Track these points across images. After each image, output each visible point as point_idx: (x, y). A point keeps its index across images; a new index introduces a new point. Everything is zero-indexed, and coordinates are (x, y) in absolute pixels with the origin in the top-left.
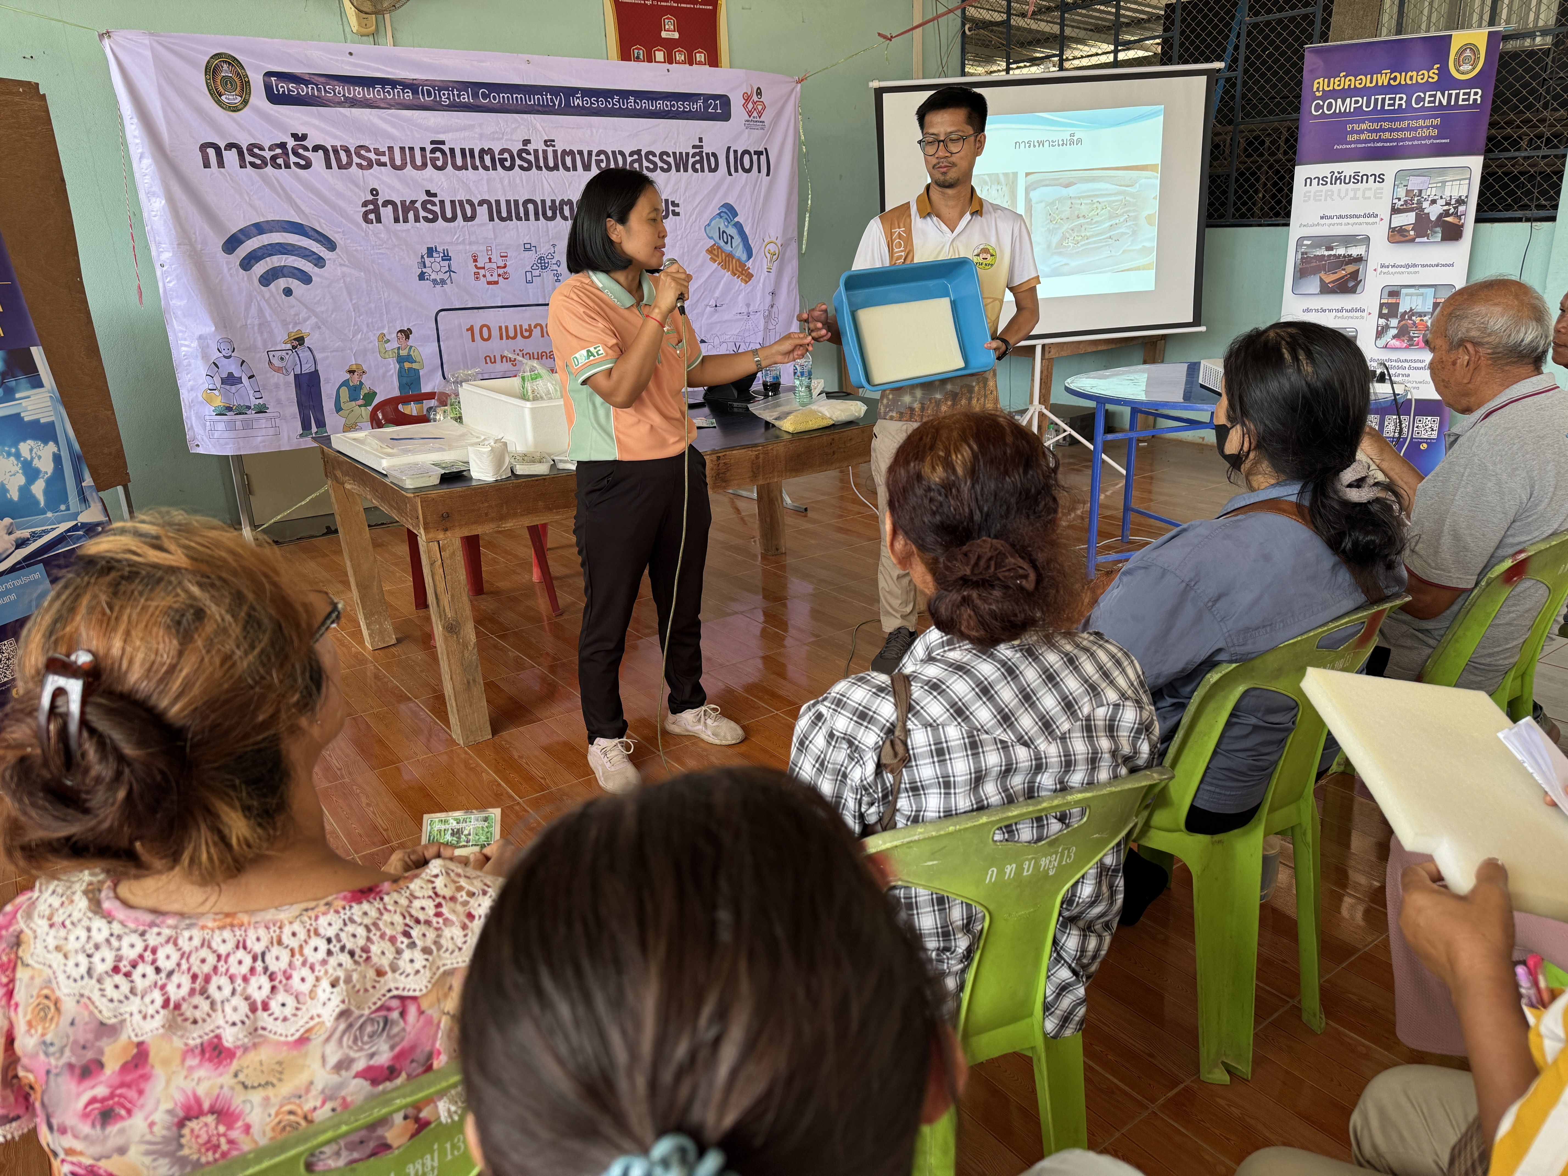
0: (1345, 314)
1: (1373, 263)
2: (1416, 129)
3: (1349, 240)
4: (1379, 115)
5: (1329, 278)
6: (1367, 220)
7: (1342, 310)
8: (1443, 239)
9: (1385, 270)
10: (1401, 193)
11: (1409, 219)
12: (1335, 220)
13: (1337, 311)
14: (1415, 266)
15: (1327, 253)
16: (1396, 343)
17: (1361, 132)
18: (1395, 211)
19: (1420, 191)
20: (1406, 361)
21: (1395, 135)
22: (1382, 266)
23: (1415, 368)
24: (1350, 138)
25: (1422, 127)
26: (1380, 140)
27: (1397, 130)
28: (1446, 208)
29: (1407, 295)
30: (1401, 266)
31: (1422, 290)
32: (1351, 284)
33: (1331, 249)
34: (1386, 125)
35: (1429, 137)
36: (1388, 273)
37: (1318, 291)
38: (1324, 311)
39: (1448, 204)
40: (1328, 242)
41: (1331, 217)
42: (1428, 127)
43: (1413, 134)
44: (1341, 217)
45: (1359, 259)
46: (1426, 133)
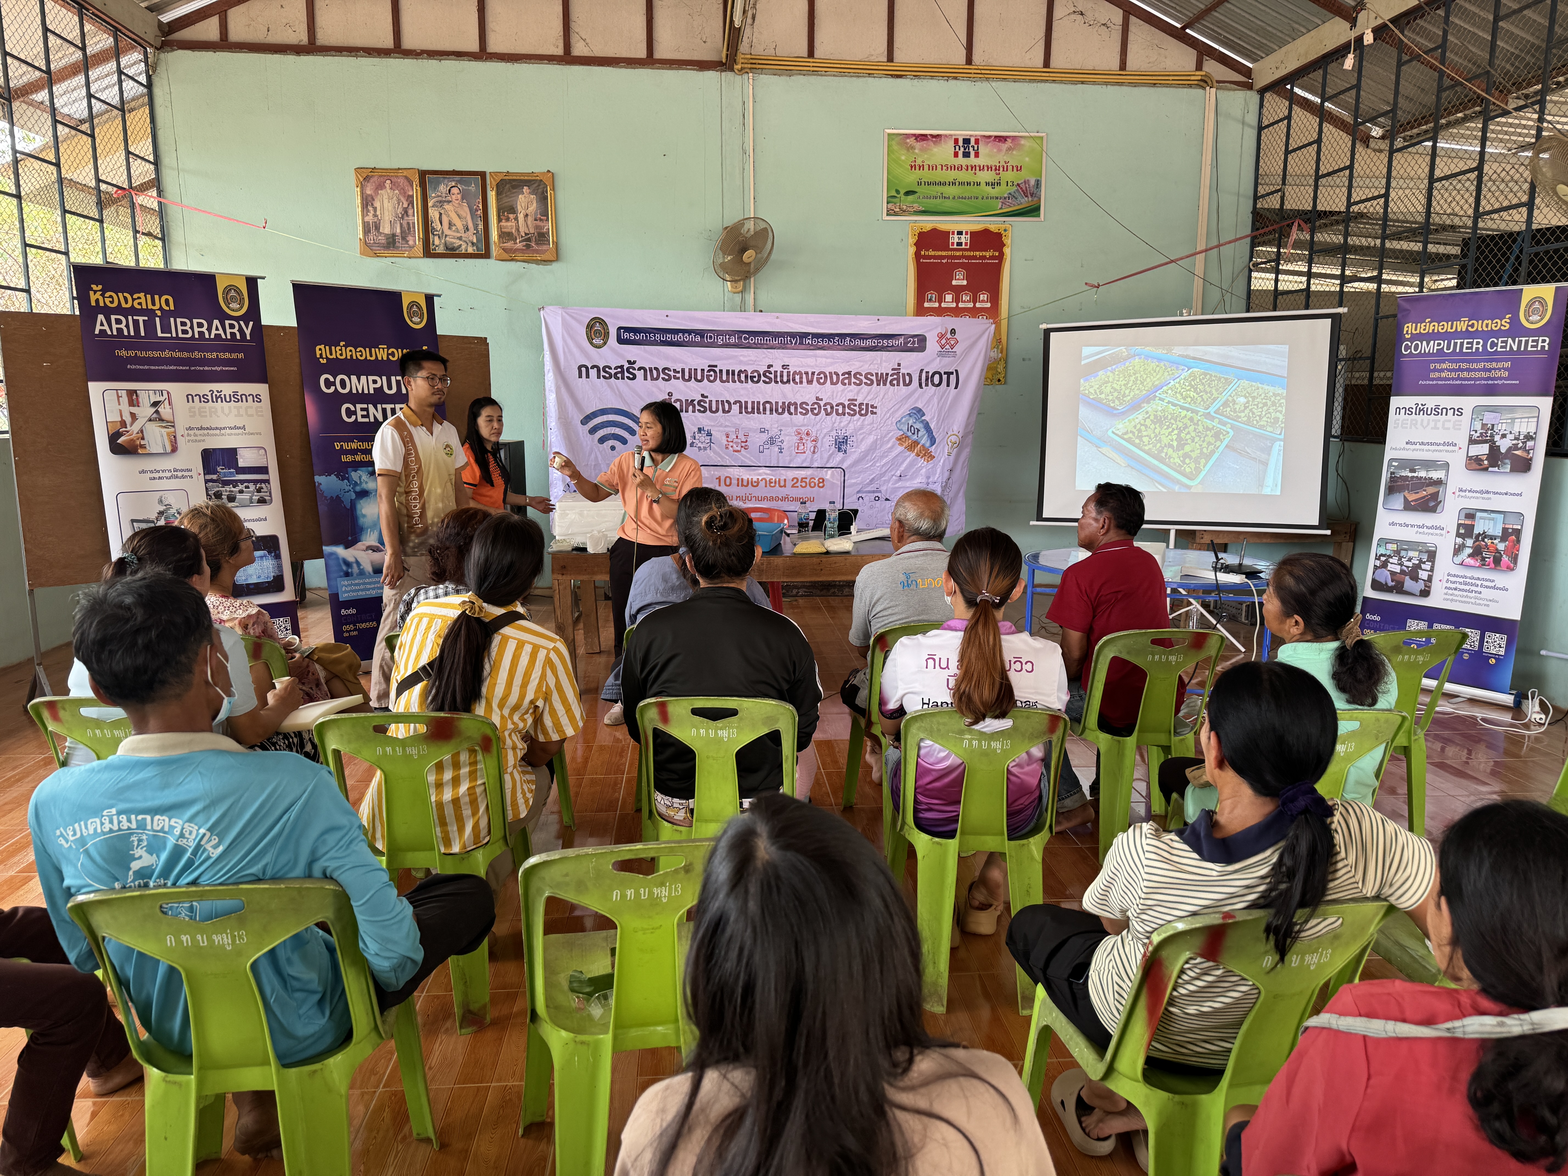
0: (1425, 530)
1: (1451, 487)
2: (1490, 370)
3: (1429, 465)
4: (1459, 356)
5: (1412, 497)
6: (1446, 448)
7: (1423, 526)
8: (1513, 470)
9: (1463, 494)
10: (1478, 426)
11: (1484, 449)
12: (1418, 446)
13: (1419, 527)
14: (1488, 492)
15: (1410, 475)
16: (1470, 561)
17: (1442, 370)
18: (1472, 441)
19: (1493, 425)
20: (1478, 579)
21: (1473, 375)
22: (1461, 490)
23: (1487, 587)
24: (1432, 375)
25: (1495, 369)
26: (1459, 378)
27: (1475, 370)
28: (1515, 442)
29: (1481, 518)
30: (1476, 492)
31: (1493, 515)
32: (1432, 504)
33: (1413, 471)
34: (1464, 366)
35: (1501, 378)
36: (1465, 497)
37: (1401, 507)
38: (1407, 526)
39: (1517, 439)
40: (1411, 465)
41: (1415, 444)
42: (1500, 369)
43: (1488, 374)
44: (1422, 444)
45: (1439, 482)
46: (1498, 374)
